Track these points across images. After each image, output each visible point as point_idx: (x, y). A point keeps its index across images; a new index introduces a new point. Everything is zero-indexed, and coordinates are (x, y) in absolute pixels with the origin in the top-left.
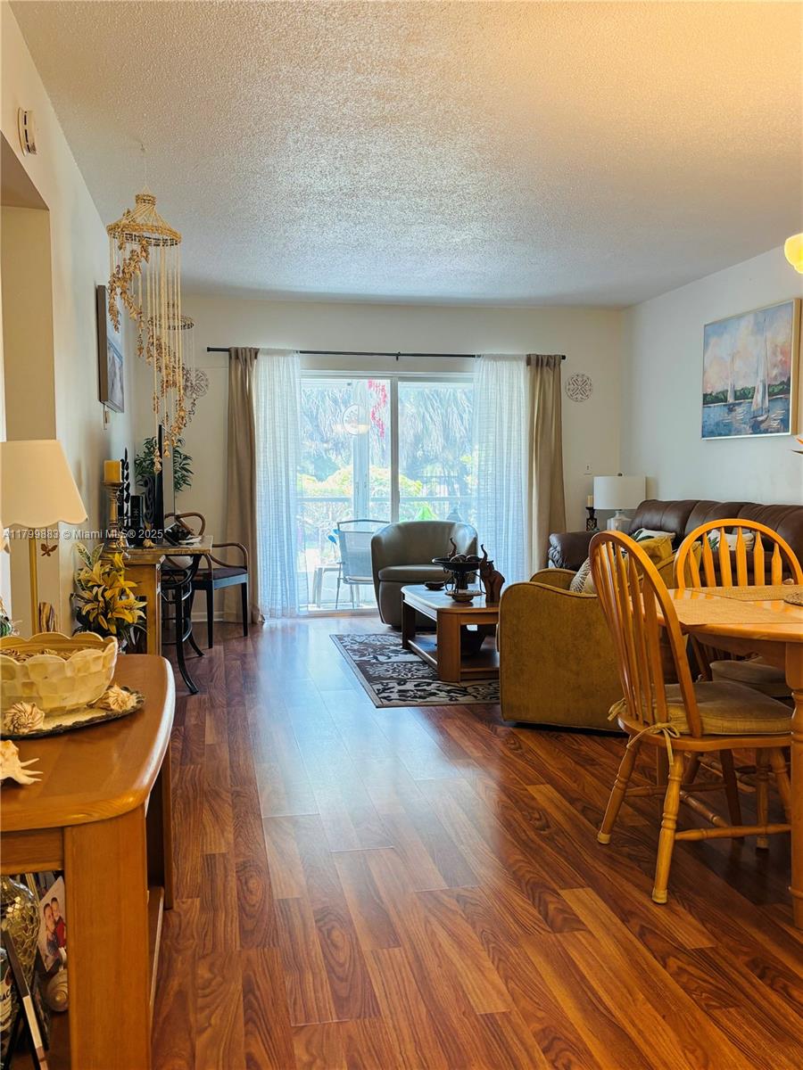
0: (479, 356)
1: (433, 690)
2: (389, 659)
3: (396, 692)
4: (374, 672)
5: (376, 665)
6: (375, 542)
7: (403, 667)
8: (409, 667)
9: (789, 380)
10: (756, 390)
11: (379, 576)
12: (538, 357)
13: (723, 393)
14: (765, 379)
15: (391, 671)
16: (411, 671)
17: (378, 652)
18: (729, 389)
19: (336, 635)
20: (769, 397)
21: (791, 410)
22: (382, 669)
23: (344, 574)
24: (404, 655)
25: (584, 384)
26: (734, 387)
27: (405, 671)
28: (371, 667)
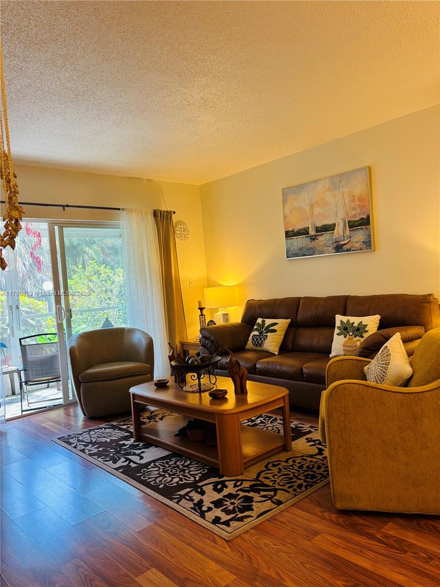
0: (123, 209)
1: (238, 493)
2: (142, 458)
3: (213, 507)
4: (154, 482)
5: (144, 471)
6: (72, 352)
7: (169, 467)
8: (174, 465)
9: (368, 216)
10: (337, 225)
11: (80, 379)
12: (160, 211)
13: (304, 229)
14: (345, 218)
15: (167, 475)
16: (184, 471)
17: (122, 452)
18: (310, 227)
19: (59, 439)
20: (349, 228)
21: (372, 235)
22: (155, 473)
23: (25, 378)
24: (148, 448)
25: (185, 230)
26: (315, 224)
27: (179, 472)
28: (142, 475)
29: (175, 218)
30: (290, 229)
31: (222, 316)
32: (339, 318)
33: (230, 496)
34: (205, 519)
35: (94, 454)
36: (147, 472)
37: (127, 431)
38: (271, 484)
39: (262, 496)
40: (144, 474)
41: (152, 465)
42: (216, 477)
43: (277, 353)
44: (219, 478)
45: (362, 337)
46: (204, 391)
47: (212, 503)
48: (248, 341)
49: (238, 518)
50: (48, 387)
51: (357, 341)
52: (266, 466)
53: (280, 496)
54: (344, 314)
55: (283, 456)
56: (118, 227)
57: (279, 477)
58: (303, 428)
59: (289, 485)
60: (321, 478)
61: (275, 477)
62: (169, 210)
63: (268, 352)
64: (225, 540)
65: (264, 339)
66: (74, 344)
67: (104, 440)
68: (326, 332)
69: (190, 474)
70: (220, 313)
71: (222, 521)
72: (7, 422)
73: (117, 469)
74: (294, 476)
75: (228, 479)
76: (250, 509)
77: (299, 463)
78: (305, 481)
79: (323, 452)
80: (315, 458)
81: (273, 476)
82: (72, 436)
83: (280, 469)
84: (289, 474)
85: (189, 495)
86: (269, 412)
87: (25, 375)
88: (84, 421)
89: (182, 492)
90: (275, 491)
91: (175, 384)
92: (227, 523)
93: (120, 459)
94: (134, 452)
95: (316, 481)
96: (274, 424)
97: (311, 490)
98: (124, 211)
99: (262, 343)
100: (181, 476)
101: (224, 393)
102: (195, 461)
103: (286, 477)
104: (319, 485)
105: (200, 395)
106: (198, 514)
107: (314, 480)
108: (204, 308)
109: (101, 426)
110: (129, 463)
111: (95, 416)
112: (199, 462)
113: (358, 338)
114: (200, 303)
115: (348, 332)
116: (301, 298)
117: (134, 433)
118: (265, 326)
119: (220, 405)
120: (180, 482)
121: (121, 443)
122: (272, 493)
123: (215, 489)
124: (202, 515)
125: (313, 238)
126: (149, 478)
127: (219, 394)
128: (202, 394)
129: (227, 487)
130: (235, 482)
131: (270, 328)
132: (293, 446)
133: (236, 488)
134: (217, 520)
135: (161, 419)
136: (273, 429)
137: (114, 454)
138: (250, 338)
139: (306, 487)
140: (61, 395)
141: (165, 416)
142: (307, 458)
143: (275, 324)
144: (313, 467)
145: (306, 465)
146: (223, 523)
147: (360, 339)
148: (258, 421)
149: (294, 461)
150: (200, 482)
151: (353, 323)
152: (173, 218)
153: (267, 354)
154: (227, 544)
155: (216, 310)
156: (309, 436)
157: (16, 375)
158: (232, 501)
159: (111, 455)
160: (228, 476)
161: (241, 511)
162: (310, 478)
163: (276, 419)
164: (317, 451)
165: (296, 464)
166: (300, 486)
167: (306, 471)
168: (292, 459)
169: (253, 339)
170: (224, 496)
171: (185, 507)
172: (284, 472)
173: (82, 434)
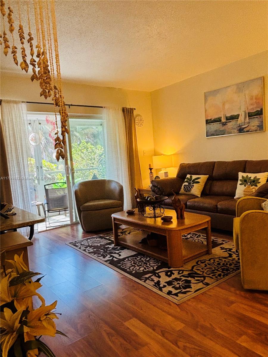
0: (104, 107)
1: (181, 277)
2: (120, 255)
3: (167, 285)
4: (129, 269)
5: (122, 263)
6: (76, 193)
7: (137, 261)
8: (140, 260)
9: (262, 109)
10: (240, 115)
11: (81, 209)
12: (127, 108)
13: (219, 118)
14: (246, 111)
15: (136, 266)
16: (146, 263)
17: (108, 252)
18: (222, 116)
19: (70, 243)
20: (249, 117)
21: (264, 121)
22: (129, 265)
23: (48, 208)
24: (123, 250)
25: (141, 120)
26: (225, 115)
27: (144, 264)
28: (122, 265)
29: (135, 113)
30: (209, 118)
31: (164, 174)
32: (241, 175)
33: (176, 279)
34: (162, 292)
35: (92, 253)
36: (124, 264)
37: (110, 240)
38: (201, 273)
39: (196, 280)
40: (123, 265)
41: (127, 259)
42: (166, 268)
43: (199, 196)
44: (168, 269)
45: (257, 186)
46: (158, 217)
47: (166, 282)
48: (181, 188)
49: (183, 292)
50: (59, 214)
51: (254, 188)
52: (197, 263)
53: (207, 280)
54: (244, 172)
55: (206, 257)
56: (101, 118)
57: (206, 269)
58: (217, 241)
59: (212, 274)
60: (233, 271)
61: (203, 269)
62: (131, 107)
63: (194, 195)
64: (176, 304)
65: (192, 187)
66: (77, 188)
67: (96, 244)
68: (232, 183)
69: (150, 266)
70: (163, 172)
71: (173, 293)
72: (39, 233)
73: (106, 261)
74: (215, 269)
75: (174, 269)
76: (190, 287)
77: (218, 262)
78: (222, 272)
79: (232, 256)
80: (227, 259)
81: (202, 269)
82: (77, 242)
83: (205, 264)
84: (212, 268)
85: (151, 277)
86: (195, 231)
87: (48, 206)
88: (83, 233)
89: (147, 276)
90: (204, 277)
91: (138, 212)
92: (176, 295)
93: (107, 256)
94: (115, 252)
95: (230, 272)
96: (199, 238)
97: (227, 278)
98: (105, 108)
99: (190, 190)
100: (145, 267)
101: (170, 218)
102: (153, 258)
103: (210, 269)
104: (232, 275)
105: (155, 219)
106: (158, 289)
107: (229, 272)
108: (153, 169)
109: (94, 237)
110: (113, 258)
111: (89, 231)
112: (155, 259)
113: (253, 187)
114: (150, 165)
115: (247, 183)
116: (215, 162)
117: (114, 241)
118: (192, 179)
119: (168, 225)
120: (144, 270)
121: (107, 246)
122: (202, 279)
123: (167, 275)
124: (161, 289)
125: (224, 124)
126: (126, 267)
127: (168, 219)
128: (156, 219)
129: (174, 274)
130: (178, 271)
131: (195, 181)
132: (213, 251)
133: (179, 275)
134: (170, 293)
135: (129, 233)
136: (199, 241)
137: (103, 253)
138: (183, 187)
139: (224, 276)
140: (69, 219)
141: (131, 232)
142: (222, 259)
143: (199, 178)
144: (227, 264)
145: (222, 263)
146: (174, 295)
147: (255, 187)
148: (189, 236)
149: (214, 261)
150: (157, 270)
151: (250, 178)
152: (134, 112)
153: (194, 197)
154: (178, 307)
155: (160, 170)
156: (222, 246)
157: (41, 207)
158: (178, 282)
159: (102, 253)
160: (174, 268)
161: (184, 288)
162: (225, 271)
163: (200, 236)
164: (228, 255)
165: (216, 262)
166: (220, 275)
167: (222, 266)
168: (213, 259)
169: (185, 188)
170: (173, 279)
171: (149, 285)
172: (208, 266)
173: (83, 241)
